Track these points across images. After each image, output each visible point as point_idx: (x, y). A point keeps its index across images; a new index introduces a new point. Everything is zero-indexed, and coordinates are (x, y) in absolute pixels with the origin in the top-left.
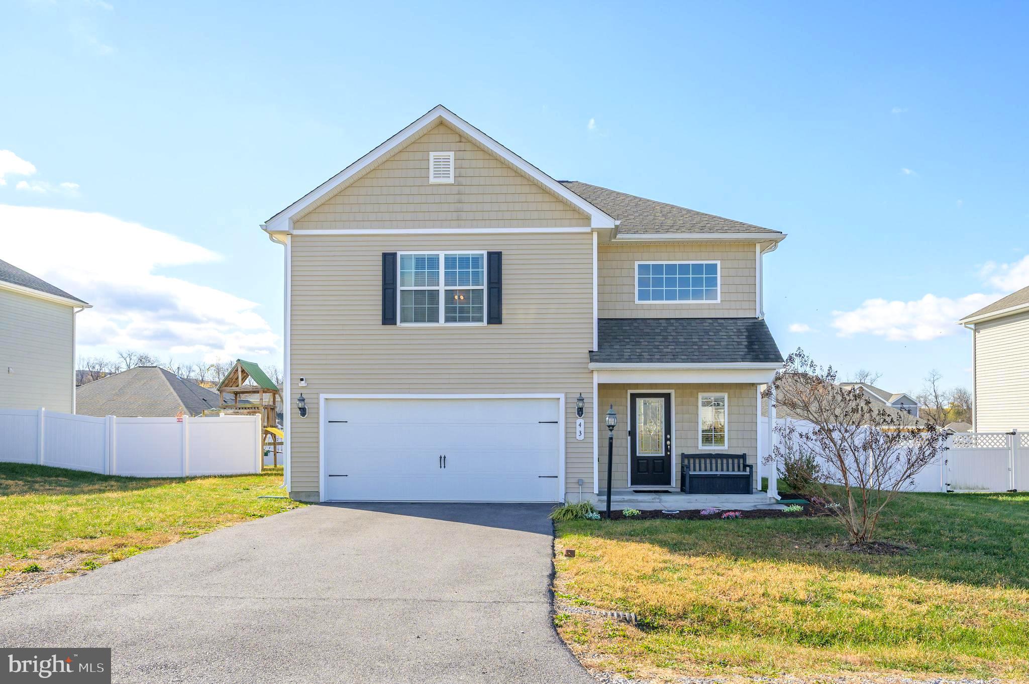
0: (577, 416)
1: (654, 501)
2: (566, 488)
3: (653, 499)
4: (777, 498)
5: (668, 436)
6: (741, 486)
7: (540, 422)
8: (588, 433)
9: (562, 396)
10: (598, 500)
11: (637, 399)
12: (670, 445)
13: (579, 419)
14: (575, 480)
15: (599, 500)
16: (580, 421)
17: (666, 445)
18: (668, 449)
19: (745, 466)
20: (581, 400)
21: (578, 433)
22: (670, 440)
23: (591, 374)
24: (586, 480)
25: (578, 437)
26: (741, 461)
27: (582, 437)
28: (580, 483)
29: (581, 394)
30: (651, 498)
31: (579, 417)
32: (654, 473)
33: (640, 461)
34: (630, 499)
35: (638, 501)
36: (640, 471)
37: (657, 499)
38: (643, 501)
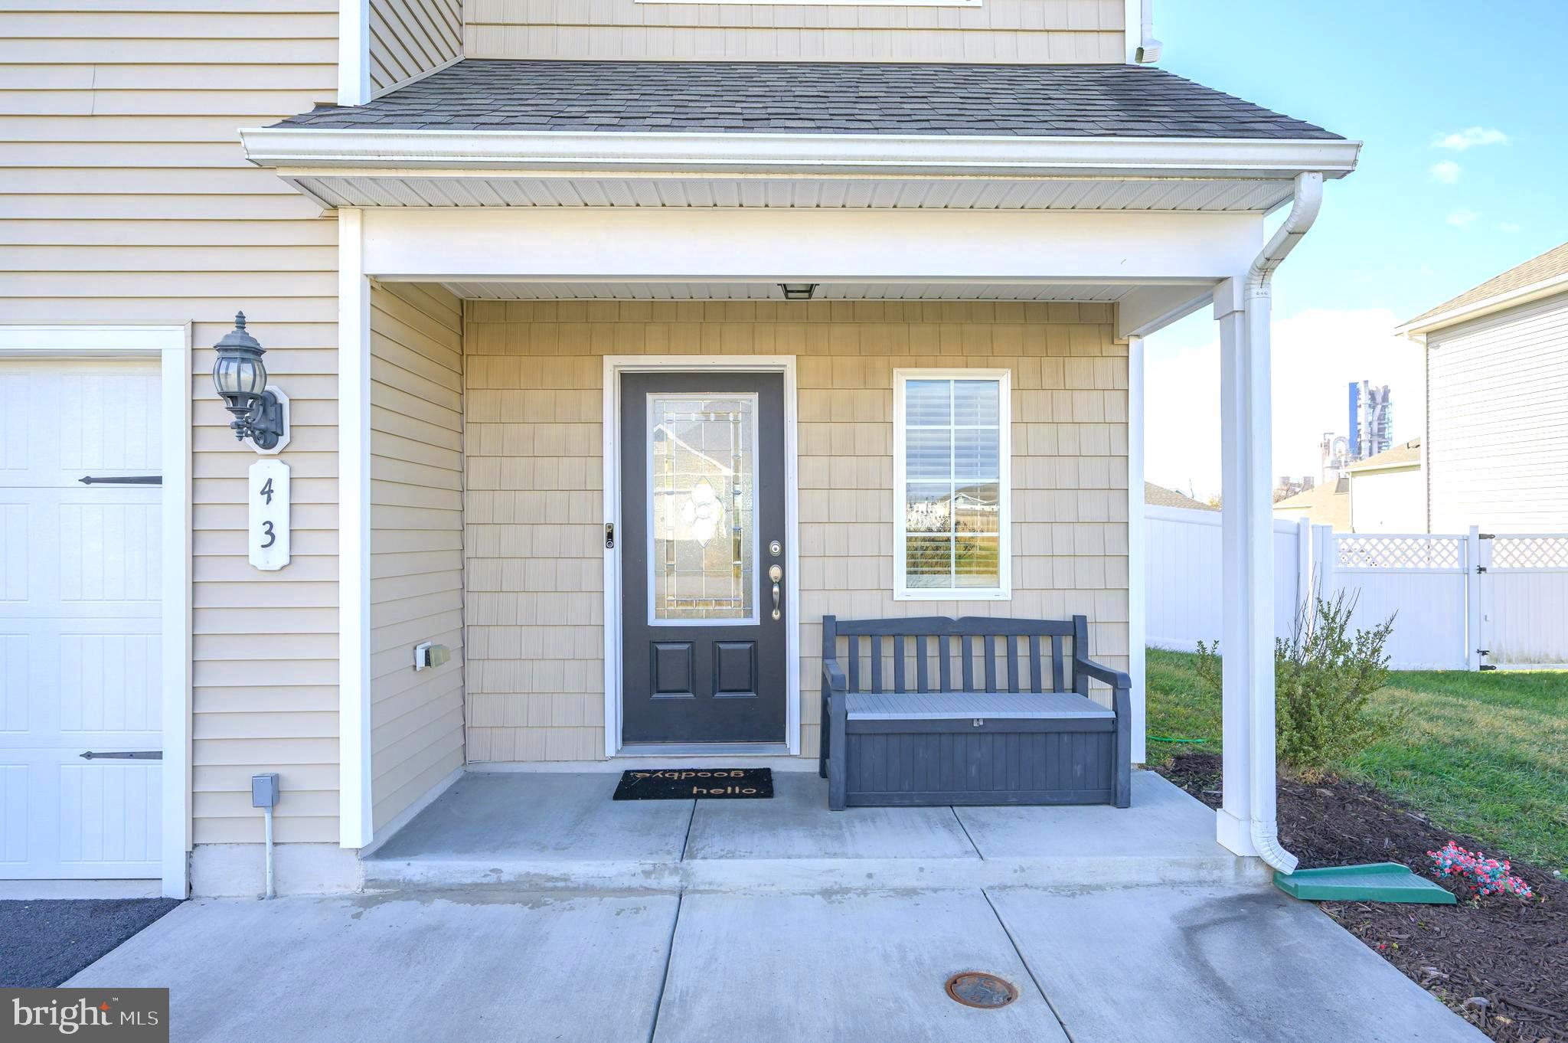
0: (251, 443)
1: (652, 882)
2: (195, 820)
3: (647, 874)
4: (1278, 866)
5: (775, 547)
6: (1078, 770)
7: (88, 482)
8: (312, 532)
9: (171, 342)
10: (362, 881)
11: (650, 397)
12: (782, 583)
13: (262, 462)
15: (370, 882)
16: (267, 468)
17: (766, 582)
18: (773, 599)
19: (1084, 670)
20: (252, 353)
21: (257, 536)
22: (781, 560)
24: (295, 779)
25: (258, 557)
26: (1067, 644)
27: (279, 555)
28: (268, 792)
29: (241, 321)
30: (639, 869)
31: (260, 451)
32: (718, 695)
33: (661, 647)
34: (528, 874)
35: (569, 884)
36: (662, 688)
37: (671, 874)
38: (598, 883)
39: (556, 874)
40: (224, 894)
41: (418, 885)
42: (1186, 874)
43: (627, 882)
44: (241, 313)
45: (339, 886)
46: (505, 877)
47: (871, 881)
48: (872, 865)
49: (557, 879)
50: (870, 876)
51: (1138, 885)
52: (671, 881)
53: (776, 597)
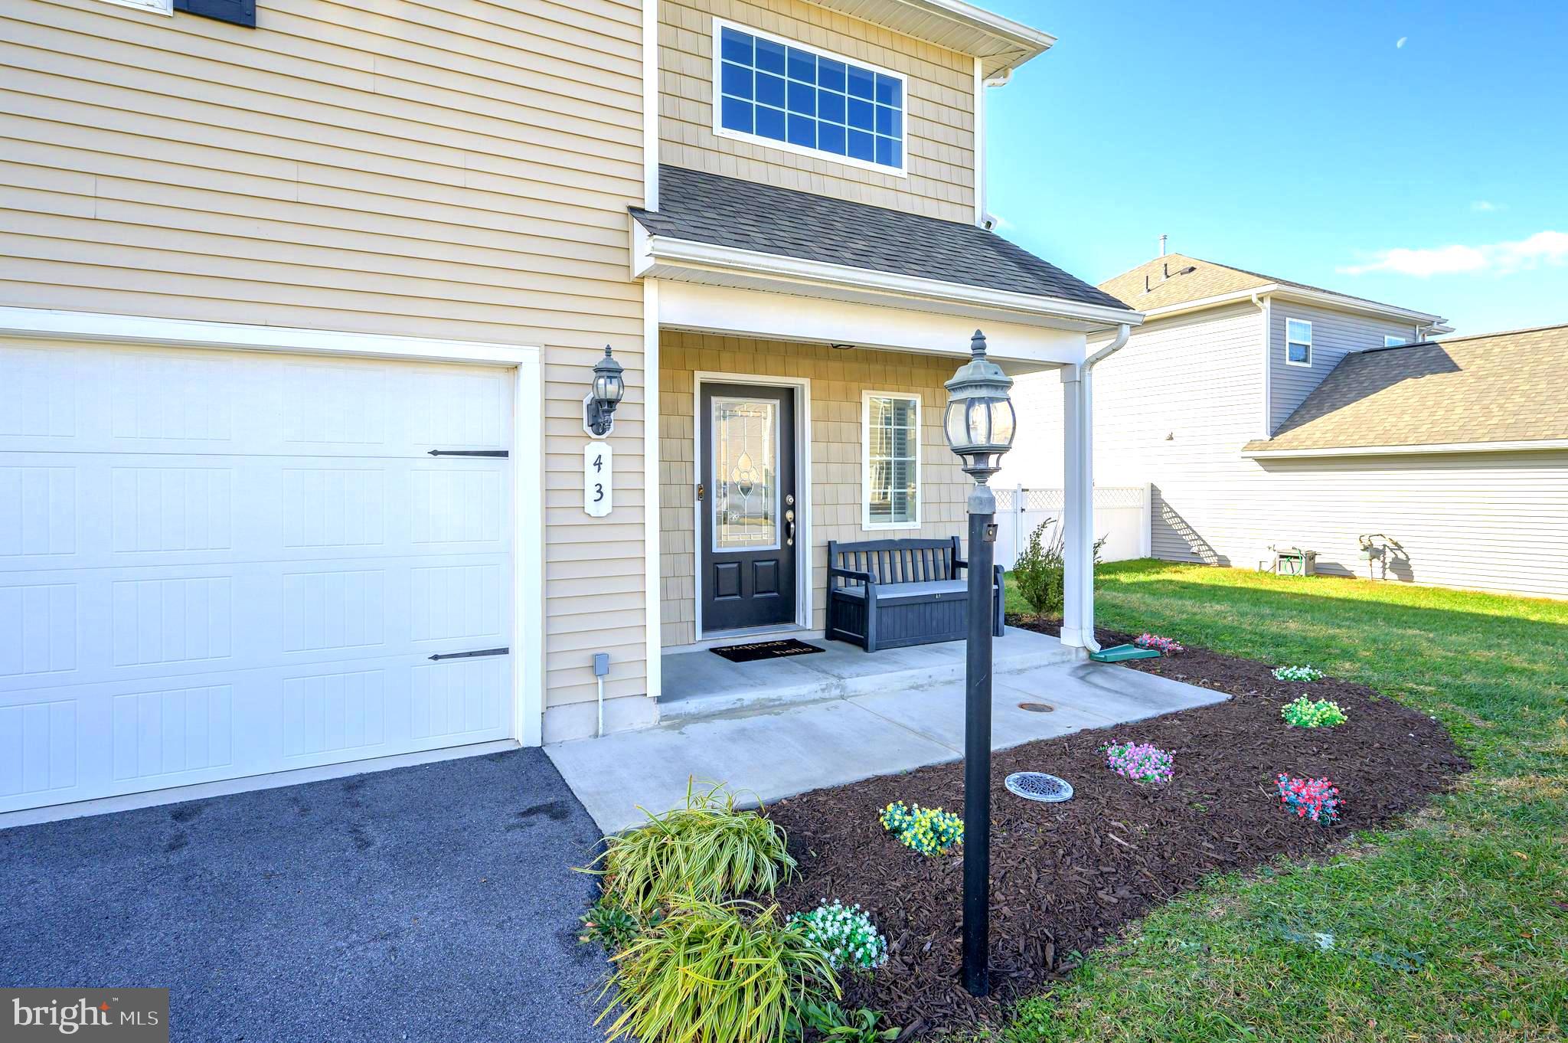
0: (589, 431)
1: (826, 695)
2: (548, 691)
3: (823, 690)
4: (1094, 650)
5: (790, 499)
7: (435, 453)
8: (628, 489)
9: (530, 359)
10: (659, 717)
11: (712, 397)
12: (794, 521)
13: (593, 444)
14: (582, 660)
15: (666, 717)
16: (599, 448)
17: (785, 523)
18: (787, 530)
19: (956, 565)
20: (611, 372)
21: (591, 493)
22: (793, 507)
23: (637, 288)
24: (617, 655)
25: (591, 507)
26: (950, 553)
27: (605, 507)
28: (599, 665)
29: (608, 351)
30: (819, 688)
31: (594, 436)
32: (755, 596)
33: (719, 566)
34: (758, 699)
35: (782, 702)
36: (721, 593)
37: (835, 689)
38: (798, 700)
39: (775, 697)
40: (566, 739)
41: (694, 715)
42: (1058, 659)
43: (813, 696)
44: (608, 346)
45: (643, 723)
46: (746, 703)
47: (931, 680)
48: (928, 671)
49: (774, 700)
50: (930, 677)
51: (1040, 667)
52: (836, 692)
53: (792, 531)
